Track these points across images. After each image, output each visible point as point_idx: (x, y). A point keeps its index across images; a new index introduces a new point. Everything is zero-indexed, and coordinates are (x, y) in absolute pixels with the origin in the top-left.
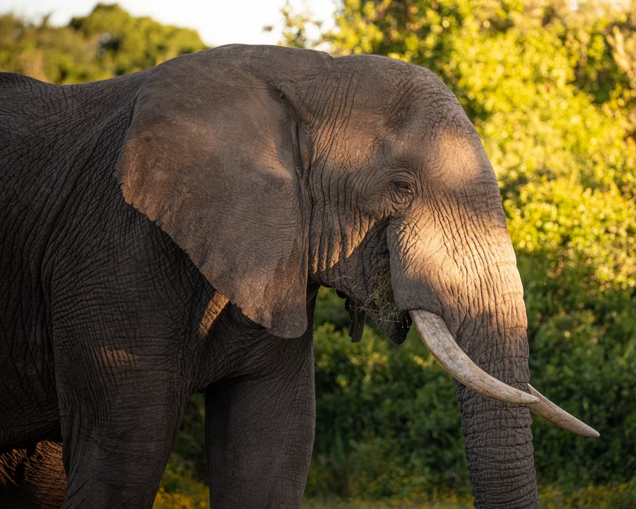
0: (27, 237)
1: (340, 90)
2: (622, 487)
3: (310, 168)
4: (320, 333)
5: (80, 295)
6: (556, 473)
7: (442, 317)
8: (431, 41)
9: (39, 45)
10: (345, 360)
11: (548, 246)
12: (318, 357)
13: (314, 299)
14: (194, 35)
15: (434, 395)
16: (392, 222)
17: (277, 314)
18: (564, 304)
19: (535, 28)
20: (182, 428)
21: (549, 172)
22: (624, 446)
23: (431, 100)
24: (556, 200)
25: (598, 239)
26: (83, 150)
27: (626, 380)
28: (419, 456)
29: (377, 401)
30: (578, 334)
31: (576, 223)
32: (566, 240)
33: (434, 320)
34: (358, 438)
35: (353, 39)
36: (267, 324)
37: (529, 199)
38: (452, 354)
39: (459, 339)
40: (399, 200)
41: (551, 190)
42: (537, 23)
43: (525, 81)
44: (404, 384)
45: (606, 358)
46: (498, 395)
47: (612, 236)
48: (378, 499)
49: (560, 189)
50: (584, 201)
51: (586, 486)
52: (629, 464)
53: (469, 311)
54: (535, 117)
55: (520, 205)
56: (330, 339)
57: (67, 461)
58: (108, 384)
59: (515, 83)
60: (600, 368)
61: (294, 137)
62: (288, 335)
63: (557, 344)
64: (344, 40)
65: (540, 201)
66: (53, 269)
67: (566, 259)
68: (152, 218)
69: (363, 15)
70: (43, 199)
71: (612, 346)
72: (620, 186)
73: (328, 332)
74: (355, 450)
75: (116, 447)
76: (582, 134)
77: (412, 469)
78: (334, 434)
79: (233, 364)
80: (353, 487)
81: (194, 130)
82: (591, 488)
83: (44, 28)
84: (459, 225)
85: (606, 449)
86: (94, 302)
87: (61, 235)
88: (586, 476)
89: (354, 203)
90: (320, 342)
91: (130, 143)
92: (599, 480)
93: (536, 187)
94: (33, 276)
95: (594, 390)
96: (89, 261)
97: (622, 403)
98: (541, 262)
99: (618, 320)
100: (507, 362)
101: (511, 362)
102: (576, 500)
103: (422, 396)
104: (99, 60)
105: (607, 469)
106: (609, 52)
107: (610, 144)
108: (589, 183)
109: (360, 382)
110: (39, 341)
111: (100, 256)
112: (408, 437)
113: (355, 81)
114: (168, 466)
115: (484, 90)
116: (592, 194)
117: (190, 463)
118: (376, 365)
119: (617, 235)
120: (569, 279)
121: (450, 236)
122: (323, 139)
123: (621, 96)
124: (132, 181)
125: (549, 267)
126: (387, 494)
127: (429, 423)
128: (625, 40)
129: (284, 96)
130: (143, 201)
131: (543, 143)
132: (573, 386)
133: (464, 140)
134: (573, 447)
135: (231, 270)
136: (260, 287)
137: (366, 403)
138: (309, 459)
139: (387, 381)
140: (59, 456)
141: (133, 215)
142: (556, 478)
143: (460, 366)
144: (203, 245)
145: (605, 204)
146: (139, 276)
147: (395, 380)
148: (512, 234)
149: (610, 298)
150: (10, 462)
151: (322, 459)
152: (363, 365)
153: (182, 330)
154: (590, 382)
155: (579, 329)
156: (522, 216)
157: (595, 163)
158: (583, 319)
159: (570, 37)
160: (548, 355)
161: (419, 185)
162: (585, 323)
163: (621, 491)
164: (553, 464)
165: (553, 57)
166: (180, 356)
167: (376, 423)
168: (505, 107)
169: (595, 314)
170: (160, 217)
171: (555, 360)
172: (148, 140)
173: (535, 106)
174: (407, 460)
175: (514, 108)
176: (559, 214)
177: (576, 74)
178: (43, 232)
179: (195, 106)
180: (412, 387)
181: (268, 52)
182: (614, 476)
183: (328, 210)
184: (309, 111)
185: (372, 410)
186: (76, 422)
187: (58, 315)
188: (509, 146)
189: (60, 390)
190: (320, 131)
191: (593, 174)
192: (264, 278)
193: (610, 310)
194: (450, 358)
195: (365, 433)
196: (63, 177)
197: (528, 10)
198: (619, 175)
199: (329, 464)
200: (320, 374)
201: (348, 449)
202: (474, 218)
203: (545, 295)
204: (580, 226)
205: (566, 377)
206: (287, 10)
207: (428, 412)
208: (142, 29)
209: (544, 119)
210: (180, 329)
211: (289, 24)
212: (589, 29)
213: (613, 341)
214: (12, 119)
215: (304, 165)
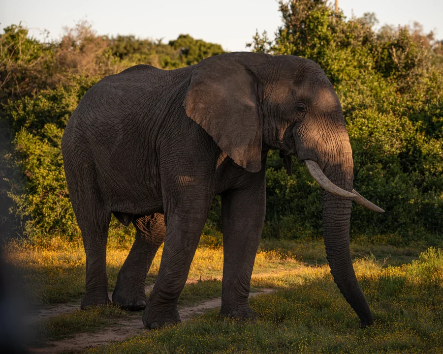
0: (151, 131)
1: (275, 69)
2: (392, 235)
3: (262, 102)
4: (268, 172)
5: (170, 154)
6: (365, 230)
7: (318, 163)
8: (315, 51)
9: (157, 52)
10: (279, 183)
11: (364, 136)
12: (268, 181)
13: (266, 157)
14: (219, 47)
15: (315, 197)
16: (296, 124)
17: (248, 163)
18: (370, 160)
19: (359, 45)
20: (211, 209)
21: (365, 105)
22: (393, 219)
23: (313, 73)
24: (367, 117)
25: (384, 133)
26: (173, 96)
27: (395, 192)
28: (308, 222)
29: (292, 199)
30: (376, 173)
31: (375, 126)
32: (371, 134)
33: (314, 164)
34: (284, 215)
35: (283, 50)
36: (245, 166)
37: (356, 117)
38: (321, 178)
39: (324, 171)
40: (299, 114)
41: (365, 113)
42: (360, 43)
43: (355, 67)
44: (303, 193)
45: (387, 182)
46: (340, 194)
47: (390, 132)
48: (292, 239)
49: (369, 112)
50: (379, 117)
51: (377, 235)
52: (395, 225)
53: (329, 160)
54: (359, 82)
55: (352, 119)
56: (272, 174)
57: (166, 221)
58: (181, 190)
59: (350, 68)
60: (384, 187)
61: (256, 89)
62: (253, 171)
63: (366, 177)
64: (280, 50)
65: (360, 117)
66: (160, 143)
67: (371, 141)
68: (198, 123)
69: (288, 39)
70: (157, 116)
71: (389, 178)
72: (394, 111)
73: (272, 171)
74: (283, 220)
75: (184, 216)
76: (379, 89)
77: (306, 228)
78: (274, 212)
79: (232, 183)
80: (282, 235)
81: (215, 87)
82: (379, 235)
83: (160, 45)
84: (325, 124)
85: (386, 220)
86: (176, 157)
87: (164, 130)
88: (377, 231)
89: (281, 116)
90: (268, 175)
91: (189, 92)
92: (382, 233)
93: (359, 112)
94: (153, 147)
95: (381, 196)
96: (174, 141)
97: (393, 201)
98: (361, 143)
99: (392, 167)
100: (343, 181)
101: (345, 181)
102: (373, 240)
103: (310, 198)
104: (181, 58)
105: (386, 228)
106: (390, 55)
107: (390, 94)
108: (381, 110)
109: (285, 192)
110: (155, 173)
111: (179, 138)
112: (304, 214)
113: (281, 65)
114: (205, 224)
115: (338, 71)
116: (382, 115)
117: (215, 223)
118: (291, 184)
119: (392, 132)
120: (372, 150)
121: (321, 129)
122: (268, 90)
123: (394, 74)
124: (190, 108)
125: (364, 145)
126: (295, 237)
127: (313, 209)
128: (396, 51)
129: (252, 72)
130: (194, 116)
131: (362, 94)
132: (373, 194)
133: (327, 89)
134: (372, 219)
135: (230, 144)
136: (242, 151)
137: (287, 200)
138: (263, 223)
139: (296, 191)
140: (163, 219)
141: (191, 122)
142: (365, 232)
143: (324, 182)
144: (219, 134)
145: (388, 119)
146: (194, 146)
147: (299, 191)
148: (348, 131)
149: (389, 158)
150: (144, 221)
151: (269, 223)
152: (286, 184)
153: (211, 169)
154: (380, 192)
155: (376, 171)
156: (353, 124)
157: (384, 102)
158: (378, 166)
159: (374, 49)
160: (363, 182)
161: (308, 108)
162: (379, 168)
163: (391, 237)
164: (364, 226)
165: (367, 57)
166: (210, 180)
167: (291, 209)
168: (347, 78)
169: (382, 164)
170: (201, 122)
171: (366, 183)
172: (197, 91)
173: (359, 78)
174: (303, 224)
175: (351, 78)
176: (368, 123)
177: (376, 65)
178: (157, 129)
179: (215, 77)
180: (306, 194)
181: (245, 54)
182: (388, 231)
183: (270, 119)
184: (262, 78)
185: (289, 203)
186: (169, 205)
187: (162, 162)
188: (348, 94)
189: (163, 192)
190: (266, 86)
191: (383, 106)
192: (244, 147)
193: (388, 163)
194: (321, 179)
195: (286, 213)
196: (164, 107)
197: (356, 38)
198: (393, 106)
199: (271, 225)
200: (268, 188)
201: (279, 219)
202: (331, 121)
203: (362, 156)
204: (377, 128)
205: (370, 190)
206: (257, 37)
207: (313, 205)
208: (198, 44)
209: (363, 83)
210: (210, 169)
211: (257, 44)
212: (382, 46)
213: (390, 176)
214: (146, 84)
215: (260, 100)
